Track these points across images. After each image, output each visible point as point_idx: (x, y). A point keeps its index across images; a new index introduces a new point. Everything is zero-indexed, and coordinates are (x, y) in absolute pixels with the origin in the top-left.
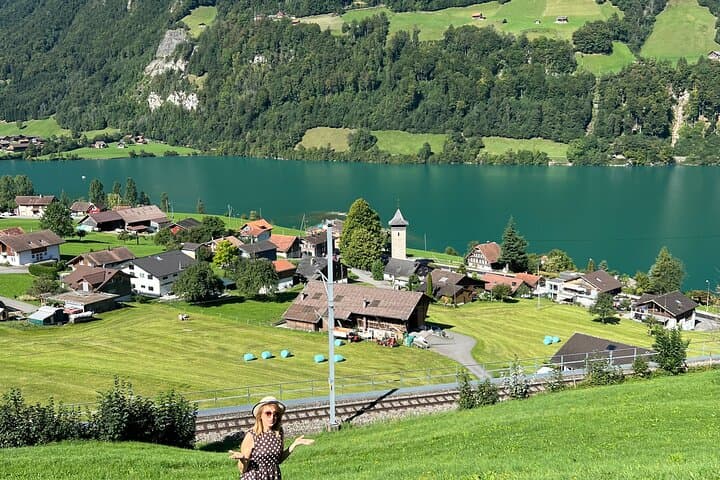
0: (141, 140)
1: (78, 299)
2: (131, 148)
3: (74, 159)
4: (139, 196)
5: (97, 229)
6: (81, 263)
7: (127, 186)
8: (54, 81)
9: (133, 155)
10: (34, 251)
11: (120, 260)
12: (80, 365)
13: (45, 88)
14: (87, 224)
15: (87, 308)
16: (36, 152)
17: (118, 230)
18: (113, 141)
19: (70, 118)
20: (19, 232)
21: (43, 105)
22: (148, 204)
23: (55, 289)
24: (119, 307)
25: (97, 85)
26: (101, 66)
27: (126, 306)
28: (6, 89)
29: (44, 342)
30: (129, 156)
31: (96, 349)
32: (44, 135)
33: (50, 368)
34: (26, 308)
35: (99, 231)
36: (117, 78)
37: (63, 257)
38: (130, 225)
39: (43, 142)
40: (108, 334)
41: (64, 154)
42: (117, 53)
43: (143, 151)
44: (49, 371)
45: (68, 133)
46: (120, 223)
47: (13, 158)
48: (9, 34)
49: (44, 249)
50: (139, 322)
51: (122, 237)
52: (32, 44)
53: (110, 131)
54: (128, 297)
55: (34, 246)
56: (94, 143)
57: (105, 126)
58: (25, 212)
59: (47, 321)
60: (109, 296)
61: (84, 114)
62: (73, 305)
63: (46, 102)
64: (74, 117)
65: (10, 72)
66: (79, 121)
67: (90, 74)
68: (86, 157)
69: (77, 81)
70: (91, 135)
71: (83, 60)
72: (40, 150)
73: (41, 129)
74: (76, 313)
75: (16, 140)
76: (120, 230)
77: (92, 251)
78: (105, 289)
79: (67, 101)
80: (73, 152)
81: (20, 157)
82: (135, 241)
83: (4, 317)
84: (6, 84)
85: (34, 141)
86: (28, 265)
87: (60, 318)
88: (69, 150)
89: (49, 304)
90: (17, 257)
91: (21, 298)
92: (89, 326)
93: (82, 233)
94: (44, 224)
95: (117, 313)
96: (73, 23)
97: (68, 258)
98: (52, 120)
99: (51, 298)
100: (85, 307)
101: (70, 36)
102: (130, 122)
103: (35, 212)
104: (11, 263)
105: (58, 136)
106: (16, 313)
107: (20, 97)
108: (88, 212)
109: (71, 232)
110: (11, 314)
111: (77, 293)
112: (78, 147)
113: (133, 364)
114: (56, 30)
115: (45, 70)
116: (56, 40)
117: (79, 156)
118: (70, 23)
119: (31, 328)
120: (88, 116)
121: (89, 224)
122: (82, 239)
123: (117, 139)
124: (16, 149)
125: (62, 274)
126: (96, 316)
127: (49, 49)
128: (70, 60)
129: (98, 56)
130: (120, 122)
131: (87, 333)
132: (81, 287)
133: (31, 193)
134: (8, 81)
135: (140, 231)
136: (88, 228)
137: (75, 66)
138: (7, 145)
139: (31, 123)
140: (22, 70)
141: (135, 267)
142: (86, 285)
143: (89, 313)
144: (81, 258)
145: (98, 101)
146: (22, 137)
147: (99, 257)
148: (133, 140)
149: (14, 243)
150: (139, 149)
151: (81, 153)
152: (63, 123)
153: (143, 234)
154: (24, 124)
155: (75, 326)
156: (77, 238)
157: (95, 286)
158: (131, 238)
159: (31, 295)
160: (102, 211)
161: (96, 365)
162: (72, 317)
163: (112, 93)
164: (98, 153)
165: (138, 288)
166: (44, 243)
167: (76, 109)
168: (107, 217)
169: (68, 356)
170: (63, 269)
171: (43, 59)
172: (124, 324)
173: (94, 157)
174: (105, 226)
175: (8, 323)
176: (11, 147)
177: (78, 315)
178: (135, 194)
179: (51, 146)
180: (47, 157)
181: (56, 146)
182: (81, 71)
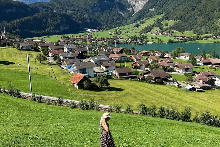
0: (218, 38)
1: (199, 85)
2: (214, 40)
3: (197, 43)
4: (216, 55)
5: (203, 64)
6: (199, 74)
7: (213, 52)
8: (193, 20)
9: (215, 42)
10: (186, 69)
11: (211, 75)
12: (200, 104)
13: (190, 22)
14: (200, 63)
15: (201, 88)
16: (186, 40)
17: (209, 65)
18: (209, 38)
19: (197, 30)
20: (181, 63)
21: (189, 27)
22: (219, 58)
23: (192, 81)
24: (210, 89)
25: (206, 21)
26: (209, 14)
27: (212, 89)
28: (180, 22)
29: (189, 95)
30: (213, 42)
31: (204, 100)
32: (188, 36)
33: (192, 103)
34: (184, 85)
35: (204, 65)
36: (213, 18)
37: (194, 72)
38: (213, 64)
39: (188, 38)
40: (207, 96)
41: (194, 41)
42: (214, 10)
43: (218, 41)
44: (192, 104)
45: (195, 35)
46: (210, 63)
47: (179, 42)
48: (183, 7)
49: (189, 69)
50: (216, 95)
51: (211, 68)
52: (189, 9)
53: (208, 35)
54: (213, 86)
55: (186, 67)
56: (203, 38)
57: (207, 33)
58: (182, 58)
59: (190, 89)
60: (208, 85)
61: (201, 30)
62: (197, 86)
63: (190, 26)
64: (198, 31)
65: (181, 17)
66: (199, 32)
67: (205, 17)
68: (200, 42)
69: (200, 20)
70: (202, 36)
71: (203, 13)
72: (187, 40)
73: (188, 34)
74: (198, 88)
75: (181, 37)
76: (210, 66)
77: (203, 71)
78: (207, 83)
79: (197, 26)
80: (196, 41)
81: (181, 42)
82: (214, 69)
83: (178, 86)
84: (180, 21)
85: (185, 37)
86: (184, 73)
87: (193, 89)
88: (195, 40)
89: (190, 85)
90: (181, 70)
91: (182, 82)
92: (202, 93)
93: (199, 65)
94: (189, 62)
95: (209, 91)
96: (202, 2)
97: (195, 72)
98: (191, 31)
99: (191, 83)
100: (201, 87)
101: (200, 6)
102: (215, 32)
103: (185, 58)
104: (179, 72)
105: (192, 36)
106: (181, 86)
107: (183, 25)
108: (200, 59)
109: (196, 65)
110: (180, 86)
111: (198, 83)
112: (198, 39)
113: (215, 107)
114: (197, 4)
115: (191, 17)
116: (196, 7)
117: (198, 42)
118: (201, 2)
119: (185, 91)
120: (203, 30)
121: (201, 63)
122: (199, 67)
123: (210, 37)
124: (180, 39)
125: (193, 77)
126: (203, 90)
127: (194, 10)
128: (199, 13)
129: (208, 12)
130: (212, 32)
131: (201, 95)
132: (200, 81)
133: (184, 52)
134: (181, 20)
135: (216, 66)
136: (200, 64)
137: (200, 15)
138: (178, 38)
139: (185, 32)
140: (185, 17)
141: (216, 78)
142: (201, 81)
143: (201, 89)
144: (200, 73)
145: (206, 26)
146: (182, 36)
147: (205, 73)
148: (215, 38)
149: (181, 66)
150: (217, 41)
151: (198, 41)
152: (194, 32)
153: (217, 67)
154: (183, 32)
155: (197, 92)
156: (197, 66)
157: (204, 82)
158: (214, 68)
159: (185, 81)
160: (205, 59)
161: (204, 105)
162: (197, 90)
163: (211, 23)
164: (204, 41)
165: (216, 84)
166: (189, 67)
167: (199, 28)
168: (206, 61)
169: (196, 100)
170: (194, 75)
171: (191, 13)
172: (212, 94)
173: (202, 42)
174: (206, 64)
175: (179, 88)
176: (179, 39)
177: (198, 89)
178: (215, 55)
179: (190, 39)
180: (189, 42)
181: (192, 39)
182: (202, 17)
